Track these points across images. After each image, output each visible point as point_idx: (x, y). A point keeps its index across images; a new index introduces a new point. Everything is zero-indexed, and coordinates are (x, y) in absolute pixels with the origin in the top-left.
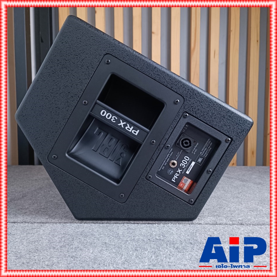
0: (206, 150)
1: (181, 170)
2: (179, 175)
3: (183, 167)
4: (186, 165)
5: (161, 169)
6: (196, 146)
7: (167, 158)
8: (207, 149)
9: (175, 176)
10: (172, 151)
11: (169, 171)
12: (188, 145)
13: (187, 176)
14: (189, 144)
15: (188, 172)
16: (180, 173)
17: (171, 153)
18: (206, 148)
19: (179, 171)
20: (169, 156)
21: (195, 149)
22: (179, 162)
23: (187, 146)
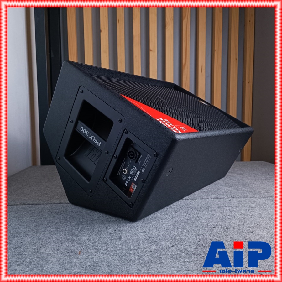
0: (147, 162)
1: (131, 177)
2: (129, 181)
3: (132, 175)
4: (134, 173)
5: (118, 175)
6: (140, 158)
7: (122, 166)
8: (148, 161)
9: (127, 182)
10: (125, 161)
11: (123, 177)
12: (133, 156)
13: (135, 183)
15: (135, 180)
16: (130, 179)
17: (124, 162)
18: (147, 160)
19: (130, 178)
20: (123, 164)
21: (139, 160)
22: (129, 171)
23: (132, 157)
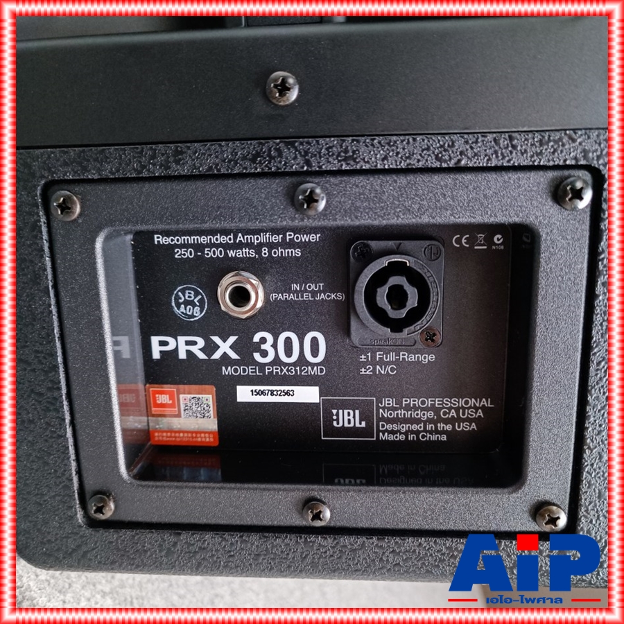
0: (418, 421)
1: (234, 356)
2: (202, 356)
3: (257, 356)
4: (277, 361)
5: (171, 248)
6: (412, 358)
7: (249, 245)
8: (429, 421)
9: (182, 340)
10: (302, 245)
11: (189, 295)
12: (393, 314)
13: (226, 403)
14: (402, 313)
15: (244, 394)
16: (217, 356)
17: (292, 244)
18: (430, 414)
19: (225, 347)
20: (271, 246)
21: (392, 357)
22: (273, 318)
23: (384, 312)
